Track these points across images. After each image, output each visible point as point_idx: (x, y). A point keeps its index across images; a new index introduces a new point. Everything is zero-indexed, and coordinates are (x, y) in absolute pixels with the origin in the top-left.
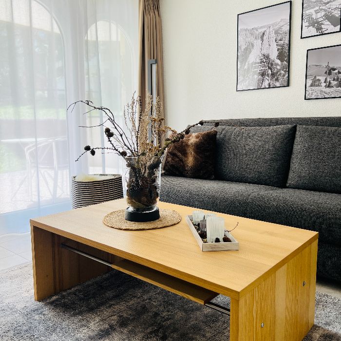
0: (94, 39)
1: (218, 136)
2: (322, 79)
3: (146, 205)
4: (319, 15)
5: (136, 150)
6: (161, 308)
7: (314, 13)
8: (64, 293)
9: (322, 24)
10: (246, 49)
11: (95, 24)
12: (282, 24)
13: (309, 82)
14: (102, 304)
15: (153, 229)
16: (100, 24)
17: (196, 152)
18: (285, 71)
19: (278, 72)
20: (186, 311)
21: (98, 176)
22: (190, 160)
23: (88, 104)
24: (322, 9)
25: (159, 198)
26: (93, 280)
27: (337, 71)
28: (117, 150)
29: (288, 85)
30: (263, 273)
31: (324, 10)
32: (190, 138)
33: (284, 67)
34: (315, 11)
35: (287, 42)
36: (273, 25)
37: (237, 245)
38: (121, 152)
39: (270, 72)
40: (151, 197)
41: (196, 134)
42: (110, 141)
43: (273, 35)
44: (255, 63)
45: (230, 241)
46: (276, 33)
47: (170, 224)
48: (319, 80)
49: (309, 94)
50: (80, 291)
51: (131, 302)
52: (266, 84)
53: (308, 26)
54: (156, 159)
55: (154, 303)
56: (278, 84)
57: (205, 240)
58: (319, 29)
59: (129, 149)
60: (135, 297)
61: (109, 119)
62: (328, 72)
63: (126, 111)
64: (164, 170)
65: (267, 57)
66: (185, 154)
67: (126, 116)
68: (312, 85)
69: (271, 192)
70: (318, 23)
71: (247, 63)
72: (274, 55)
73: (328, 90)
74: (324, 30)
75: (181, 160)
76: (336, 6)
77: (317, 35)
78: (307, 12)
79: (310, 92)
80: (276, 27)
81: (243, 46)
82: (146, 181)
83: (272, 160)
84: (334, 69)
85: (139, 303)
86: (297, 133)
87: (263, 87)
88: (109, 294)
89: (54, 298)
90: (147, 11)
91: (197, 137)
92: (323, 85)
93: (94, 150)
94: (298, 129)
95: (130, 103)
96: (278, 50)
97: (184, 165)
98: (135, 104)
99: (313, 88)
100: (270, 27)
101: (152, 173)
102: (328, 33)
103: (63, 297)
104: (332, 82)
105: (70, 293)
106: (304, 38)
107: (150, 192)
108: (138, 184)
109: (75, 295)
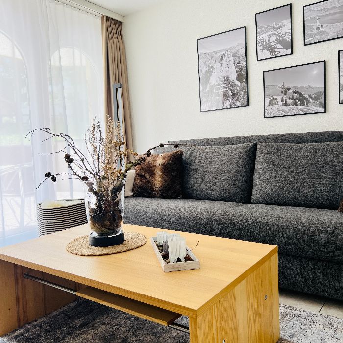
0: (58, 64)
1: (184, 156)
2: (279, 98)
3: (110, 230)
4: (272, 40)
5: (98, 174)
6: (130, 334)
7: (266, 38)
8: (29, 326)
9: (275, 48)
10: (207, 72)
11: (58, 51)
12: (239, 47)
13: (267, 101)
14: (69, 334)
15: (117, 253)
16: (63, 51)
17: (163, 173)
18: (244, 92)
19: (238, 92)
20: (154, 334)
21: (65, 202)
22: (158, 181)
23: (46, 132)
24: (273, 34)
25: (123, 221)
26: (60, 310)
27: (291, 91)
28: (78, 175)
29: (248, 105)
30: (221, 290)
31: (276, 34)
32: (157, 159)
33: (243, 87)
34: (268, 36)
35: (244, 64)
36: (231, 48)
37: (199, 263)
38: (82, 177)
39: (230, 92)
40: (115, 220)
41: (163, 155)
42: (70, 167)
43: (231, 58)
44: (217, 85)
45: (192, 260)
46: (234, 56)
47: (135, 246)
48: (276, 99)
49: (268, 113)
50: (45, 323)
51: (99, 330)
52: (228, 104)
53: (263, 50)
54: (119, 182)
55: (123, 329)
56: (238, 104)
57: (168, 260)
58: (272, 52)
59: (91, 173)
60: (103, 324)
61: (69, 145)
62: (283, 91)
63: (87, 136)
64: (132, 192)
65: (227, 79)
66: (152, 175)
67: (88, 141)
68: (269, 105)
69: (236, 208)
70: (271, 46)
71: (208, 86)
72: (233, 77)
73: (285, 108)
74: (277, 53)
75: (149, 182)
76: (286, 31)
77: (271, 58)
78: (260, 37)
79: (269, 110)
80: (234, 51)
81: (204, 69)
82: (109, 205)
83: (236, 177)
84: (289, 89)
85: (107, 330)
86: (258, 150)
87: (225, 107)
88: (77, 323)
89: (18, 332)
90: (110, 38)
91: (164, 158)
92: (281, 103)
93: (55, 176)
94: (258, 147)
95: (91, 128)
96: (237, 72)
97: (152, 186)
98: (96, 129)
99: (271, 107)
100: (228, 51)
101: (115, 196)
102: (281, 56)
103: (28, 330)
104: (288, 100)
105: (35, 325)
106: (259, 60)
107: (114, 216)
108: (101, 209)
109: (41, 327)
